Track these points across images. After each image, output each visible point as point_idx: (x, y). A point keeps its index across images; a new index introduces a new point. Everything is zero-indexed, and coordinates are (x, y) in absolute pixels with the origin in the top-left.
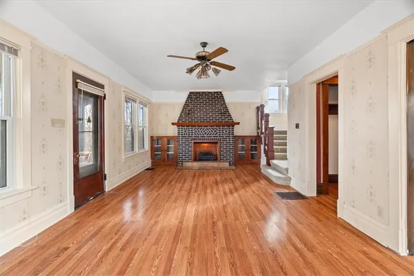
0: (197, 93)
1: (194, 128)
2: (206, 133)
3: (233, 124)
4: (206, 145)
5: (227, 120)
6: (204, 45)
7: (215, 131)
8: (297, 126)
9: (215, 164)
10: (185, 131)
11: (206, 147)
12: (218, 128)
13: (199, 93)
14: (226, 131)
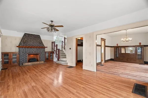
0: (28, 34)
1: (28, 49)
2: (34, 51)
3: (45, 48)
4: (32, 55)
5: (42, 46)
6: (52, 21)
7: (38, 50)
8: (70, 49)
9: (38, 62)
10: (24, 50)
11: (32, 56)
12: (39, 49)
13: (30, 34)
14: (42, 50)
